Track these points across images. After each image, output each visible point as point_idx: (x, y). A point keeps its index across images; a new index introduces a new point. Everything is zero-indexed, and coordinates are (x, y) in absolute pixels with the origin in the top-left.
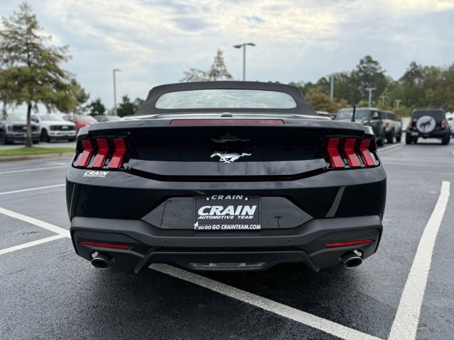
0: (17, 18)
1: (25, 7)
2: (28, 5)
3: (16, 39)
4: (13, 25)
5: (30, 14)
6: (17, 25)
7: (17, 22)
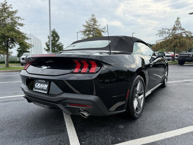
0: (90, 20)
1: (93, 15)
2: (94, 15)
3: (89, 27)
4: (89, 23)
5: (94, 18)
6: (90, 22)
7: (91, 21)
